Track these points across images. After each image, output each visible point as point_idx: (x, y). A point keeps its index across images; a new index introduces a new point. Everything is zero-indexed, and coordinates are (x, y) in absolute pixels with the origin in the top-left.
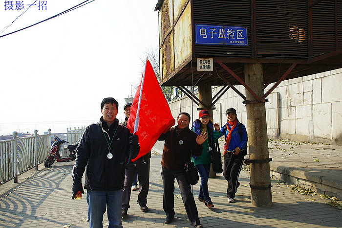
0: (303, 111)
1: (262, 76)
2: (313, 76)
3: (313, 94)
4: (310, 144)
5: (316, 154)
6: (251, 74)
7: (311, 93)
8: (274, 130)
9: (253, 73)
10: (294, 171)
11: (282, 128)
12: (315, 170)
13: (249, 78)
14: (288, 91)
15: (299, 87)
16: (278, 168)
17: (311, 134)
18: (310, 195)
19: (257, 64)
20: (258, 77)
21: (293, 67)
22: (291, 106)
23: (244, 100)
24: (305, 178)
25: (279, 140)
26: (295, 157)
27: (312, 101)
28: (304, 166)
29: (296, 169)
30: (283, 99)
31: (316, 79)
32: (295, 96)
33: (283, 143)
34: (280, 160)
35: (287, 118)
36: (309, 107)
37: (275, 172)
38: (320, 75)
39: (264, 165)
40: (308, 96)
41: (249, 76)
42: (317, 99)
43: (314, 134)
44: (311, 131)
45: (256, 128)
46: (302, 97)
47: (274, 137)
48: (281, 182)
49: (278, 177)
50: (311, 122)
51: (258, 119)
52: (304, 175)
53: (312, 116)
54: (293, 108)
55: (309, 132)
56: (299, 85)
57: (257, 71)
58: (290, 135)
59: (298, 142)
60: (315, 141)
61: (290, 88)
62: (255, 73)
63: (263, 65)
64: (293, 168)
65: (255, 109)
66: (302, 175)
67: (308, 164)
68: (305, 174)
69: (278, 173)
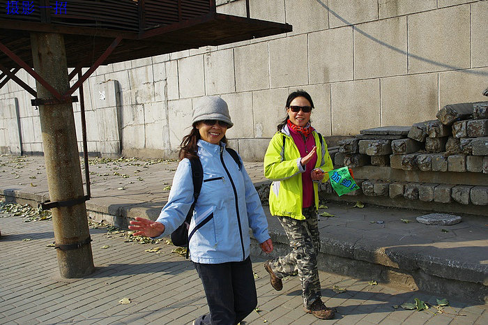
0: (154, 111)
1: (64, 57)
2: (165, 57)
3: (167, 84)
4: (165, 163)
5: (169, 177)
6: (44, 51)
7: (163, 83)
8: (113, 143)
9: (47, 51)
10: (132, 210)
11: (124, 140)
13: (40, 59)
14: (131, 79)
15: (147, 72)
16: (109, 208)
17: (167, 147)
18: (153, 242)
19: (53, 36)
20: (57, 57)
21: (116, 43)
22: (137, 104)
23: (34, 98)
25: (120, 159)
26: (139, 186)
27: (166, 96)
28: (148, 199)
29: (136, 205)
30: (125, 92)
31: (170, 60)
32: (143, 88)
33: (127, 163)
34: (115, 193)
35: (132, 122)
36: (162, 105)
37: (105, 214)
38: (175, 55)
39: (76, 209)
40: (160, 87)
41: (40, 55)
42: (173, 94)
43: (170, 146)
44: (166, 142)
45: (57, 148)
46: (151, 89)
47: (113, 155)
48: (115, 230)
49: (110, 222)
50: (166, 128)
51: (60, 131)
52: (145, 215)
53: (167, 118)
54: (140, 107)
55: (164, 144)
56: (147, 70)
57: (53, 45)
58: (138, 150)
59: (149, 160)
61: (134, 74)
62: (51, 50)
63: (66, 37)
64: (132, 205)
65: (53, 115)
66: (143, 214)
67: (154, 196)
68: (147, 212)
69: (110, 215)
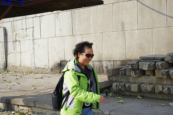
0: (26, 45)
3: (34, 30)
4: (32, 74)
5: (35, 82)
7: (32, 29)
8: (1, 63)
10: (15, 100)
11: (8, 61)
12: (32, 96)
14: (13, 27)
15: (22, 23)
16: (1, 99)
17: (33, 65)
22: (16, 41)
24: (23, 104)
25: (6, 72)
26: (18, 87)
27: (33, 37)
29: (17, 97)
30: (9, 34)
31: (36, 17)
32: (20, 32)
34: (4, 91)
35: (13, 51)
36: (31, 42)
40: (30, 32)
42: (37, 36)
43: (35, 65)
44: (33, 63)
46: (25, 33)
47: (2, 70)
48: (4, 111)
49: (1, 106)
50: (33, 55)
52: (22, 102)
53: (34, 49)
54: (18, 43)
55: (32, 64)
56: (22, 22)
58: (16, 67)
59: (23, 73)
60: (36, 71)
61: (15, 24)
64: (14, 97)
66: (20, 102)
67: (27, 92)
68: (23, 101)
69: (2, 103)
